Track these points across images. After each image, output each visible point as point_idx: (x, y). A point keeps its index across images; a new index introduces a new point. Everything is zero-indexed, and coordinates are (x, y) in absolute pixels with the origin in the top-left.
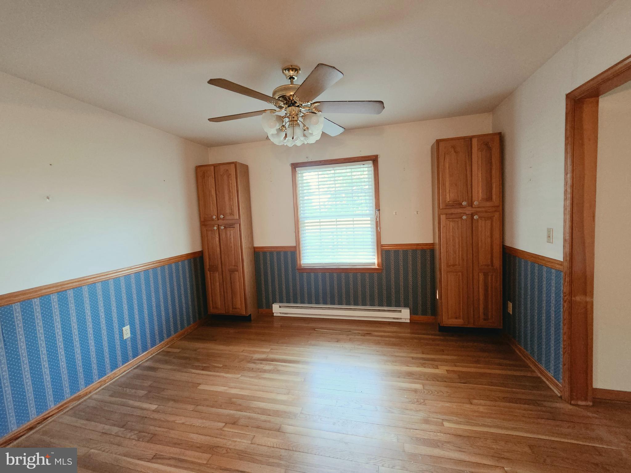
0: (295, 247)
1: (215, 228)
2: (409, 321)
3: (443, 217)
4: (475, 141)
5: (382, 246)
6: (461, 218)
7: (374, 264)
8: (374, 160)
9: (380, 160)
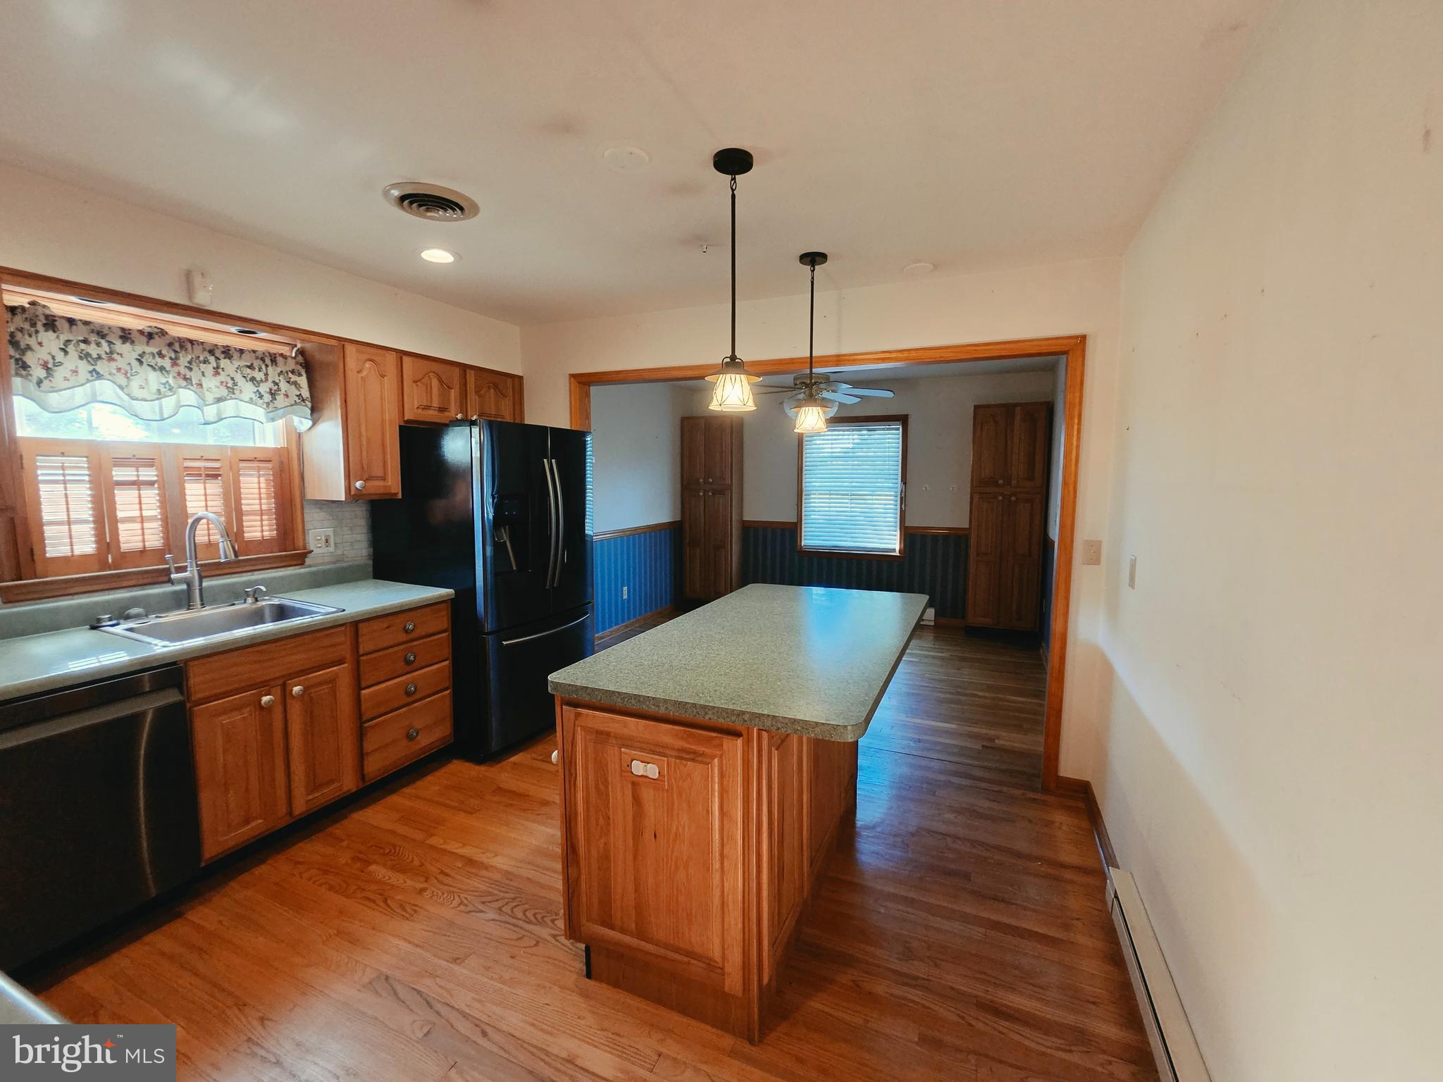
0: (796, 524)
1: (701, 494)
2: (933, 623)
3: (976, 497)
4: (1018, 409)
5: (906, 528)
6: (996, 498)
7: (894, 550)
8: (903, 420)
9: (910, 420)
